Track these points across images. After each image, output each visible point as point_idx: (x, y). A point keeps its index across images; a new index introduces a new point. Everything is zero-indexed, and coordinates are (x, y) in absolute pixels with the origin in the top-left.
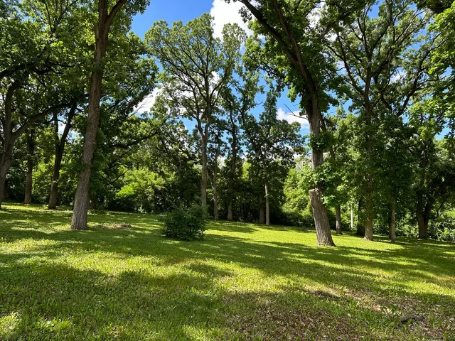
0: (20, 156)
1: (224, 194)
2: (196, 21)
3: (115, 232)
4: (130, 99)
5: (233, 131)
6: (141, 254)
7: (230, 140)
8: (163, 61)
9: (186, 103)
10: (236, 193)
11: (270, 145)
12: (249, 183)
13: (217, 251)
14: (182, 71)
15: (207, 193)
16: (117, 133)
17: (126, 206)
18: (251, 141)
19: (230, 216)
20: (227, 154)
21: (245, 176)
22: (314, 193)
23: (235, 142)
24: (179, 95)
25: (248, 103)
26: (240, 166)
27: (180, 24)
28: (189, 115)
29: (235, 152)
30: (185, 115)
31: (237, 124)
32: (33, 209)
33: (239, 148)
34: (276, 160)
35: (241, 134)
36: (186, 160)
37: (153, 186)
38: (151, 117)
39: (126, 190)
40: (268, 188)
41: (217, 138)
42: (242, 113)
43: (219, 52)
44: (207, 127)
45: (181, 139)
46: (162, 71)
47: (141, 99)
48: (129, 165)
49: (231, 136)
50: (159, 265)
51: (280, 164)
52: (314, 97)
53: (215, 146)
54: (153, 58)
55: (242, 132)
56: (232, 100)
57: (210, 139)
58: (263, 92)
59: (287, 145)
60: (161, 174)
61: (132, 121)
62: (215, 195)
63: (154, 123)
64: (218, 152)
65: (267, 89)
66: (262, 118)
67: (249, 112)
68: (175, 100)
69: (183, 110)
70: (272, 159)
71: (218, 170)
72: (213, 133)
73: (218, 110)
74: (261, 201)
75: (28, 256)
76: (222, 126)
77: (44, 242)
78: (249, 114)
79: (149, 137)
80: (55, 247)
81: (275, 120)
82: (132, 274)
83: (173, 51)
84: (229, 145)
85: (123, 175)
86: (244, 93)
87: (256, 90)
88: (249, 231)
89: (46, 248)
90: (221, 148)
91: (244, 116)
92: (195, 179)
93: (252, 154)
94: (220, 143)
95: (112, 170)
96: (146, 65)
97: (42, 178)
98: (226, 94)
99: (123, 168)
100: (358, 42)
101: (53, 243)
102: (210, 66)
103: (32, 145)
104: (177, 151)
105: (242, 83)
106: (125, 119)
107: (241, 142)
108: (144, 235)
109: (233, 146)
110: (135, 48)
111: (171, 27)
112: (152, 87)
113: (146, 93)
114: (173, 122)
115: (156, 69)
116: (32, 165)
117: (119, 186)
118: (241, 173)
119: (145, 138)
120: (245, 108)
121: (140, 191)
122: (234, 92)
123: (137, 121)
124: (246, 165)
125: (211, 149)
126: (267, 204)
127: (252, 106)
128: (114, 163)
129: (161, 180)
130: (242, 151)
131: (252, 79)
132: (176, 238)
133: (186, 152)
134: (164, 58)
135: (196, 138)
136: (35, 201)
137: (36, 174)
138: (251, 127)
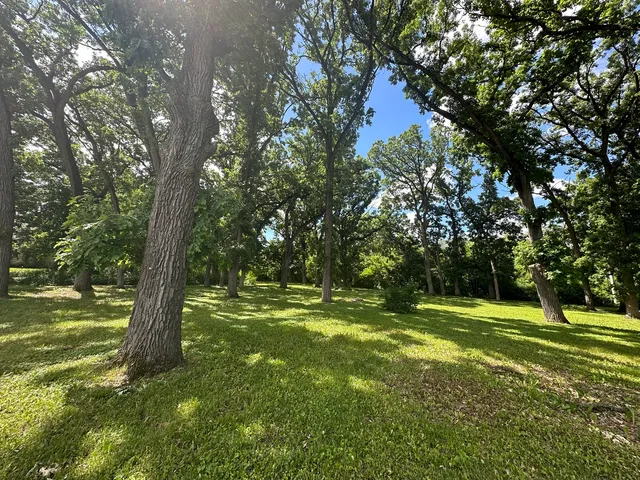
0: (298, 252)
1: (449, 271)
2: (406, 133)
3: (350, 304)
4: (362, 203)
5: (452, 214)
6: (357, 322)
7: (450, 223)
8: (383, 169)
9: (406, 198)
10: (461, 271)
11: (493, 222)
12: (474, 261)
13: (424, 324)
14: (398, 174)
15: (432, 272)
16: (356, 229)
17: (368, 284)
18: (472, 221)
19: (457, 291)
20: (448, 235)
21: (469, 254)
22: (535, 269)
23: (454, 224)
24: (399, 192)
25: (463, 187)
26: (462, 246)
27: (394, 139)
28: (410, 207)
29: (455, 233)
30: (406, 208)
31: (455, 208)
32: (306, 287)
33: (460, 229)
34: (502, 237)
35: (460, 216)
36: (410, 245)
37: (386, 267)
38: (379, 214)
39: (367, 272)
40: (495, 265)
41: (436, 222)
42: (459, 198)
43: (430, 152)
44: (425, 215)
45: (405, 228)
46: (383, 177)
47: (369, 202)
48: (367, 253)
49: (450, 219)
50: (365, 331)
51: (507, 240)
52: (521, 174)
53: (436, 230)
54: (376, 169)
55: (460, 214)
56: (448, 188)
57: (430, 224)
58: (479, 174)
59: (512, 220)
60: (391, 257)
61: (365, 219)
62: (440, 273)
63: (382, 218)
64: (438, 235)
65: (483, 171)
66: (481, 198)
67: (466, 196)
68: (397, 198)
69: (404, 204)
70: (496, 236)
71: (441, 251)
72: (432, 219)
73: (435, 199)
74: (489, 277)
75: (286, 320)
76: (439, 212)
77: (301, 311)
78: (466, 197)
79: (379, 229)
80: (305, 314)
81: (496, 198)
82: (342, 336)
83: (390, 160)
84: (449, 228)
85: (363, 260)
86: (459, 179)
87: (473, 174)
88: (472, 306)
89: (300, 315)
90: (442, 231)
91: (461, 200)
92: (419, 259)
93: (474, 233)
94: (440, 227)
95: (355, 257)
96: (371, 175)
97: (311, 265)
98: (441, 184)
99: (362, 255)
100: (582, 103)
101: (306, 311)
102: (423, 164)
103: (304, 245)
104: (402, 238)
105: (456, 172)
106: (359, 218)
107: (462, 223)
108: (371, 307)
109: (454, 228)
110: (361, 166)
111: (386, 143)
112: (377, 191)
113: (373, 196)
114: (396, 215)
115: (379, 178)
116: (305, 257)
117: (361, 269)
118: (464, 251)
119: (376, 230)
120: (461, 193)
121: (377, 272)
122: (448, 180)
123: (369, 218)
124: (470, 244)
125: (432, 233)
126: (495, 280)
127: (469, 189)
128: (356, 252)
129: (391, 262)
130: (463, 232)
131: (466, 165)
132: (393, 311)
133: (410, 238)
134: (384, 167)
135: (417, 225)
136: (309, 282)
137: (308, 263)
138: (469, 208)
